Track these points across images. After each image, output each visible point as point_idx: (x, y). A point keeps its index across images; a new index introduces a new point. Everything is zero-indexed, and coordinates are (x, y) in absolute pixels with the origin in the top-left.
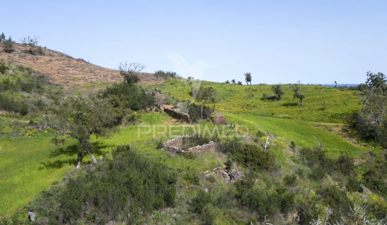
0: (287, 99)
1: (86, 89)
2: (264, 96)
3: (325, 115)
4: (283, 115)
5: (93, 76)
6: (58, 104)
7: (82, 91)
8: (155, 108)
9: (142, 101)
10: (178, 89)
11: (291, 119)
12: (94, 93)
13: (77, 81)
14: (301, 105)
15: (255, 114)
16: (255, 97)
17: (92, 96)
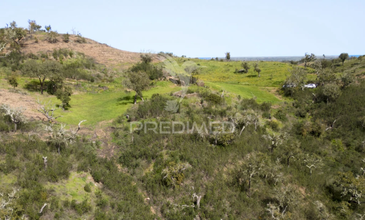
0: (250, 72)
1: (119, 66)
2: (236, 70)
3: (270, 83)
4: (245, 83)
5: (120, 58)
6: (107, 76)
7: (117, 68)
8: (163, 79)
9: (156, 74)
11: (249, 85)
12: (125, 69)
13: (112, 61)
14: (258, 76)
15: (227, 83)
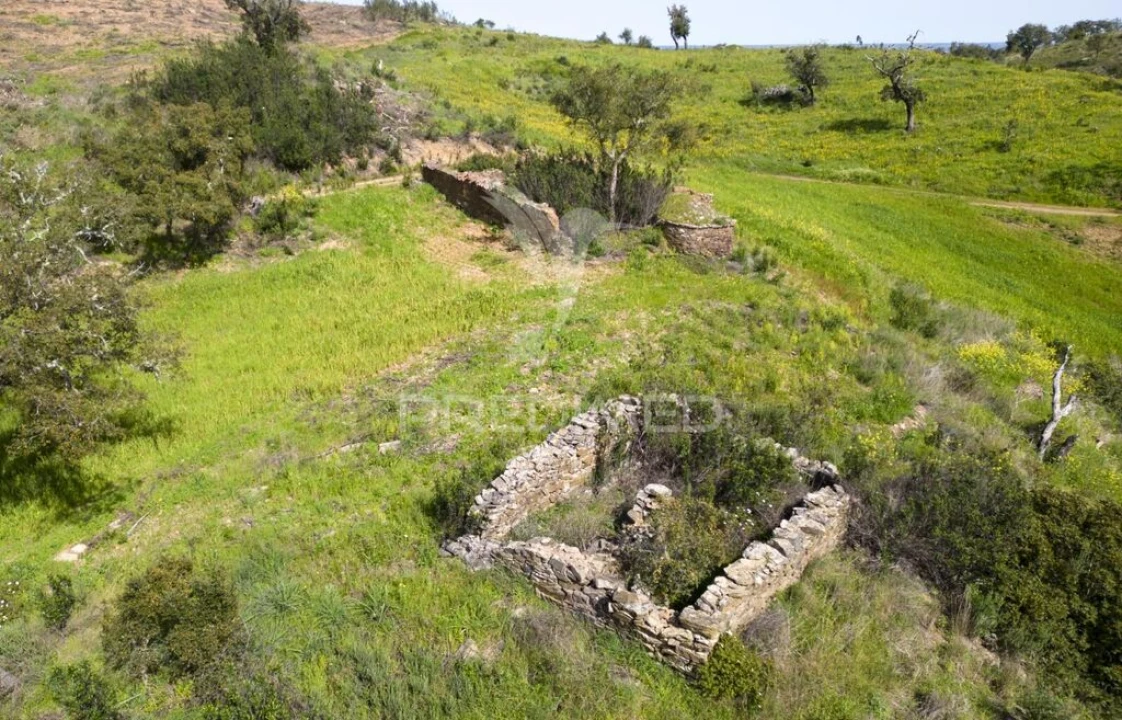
0: (837, 102)
1: (83, 65)
2: (752, 90)
3: (1023, 172)
4: (852, 170)
5: (121, 13)
7: (65, 77)
8: (377, 159)
9: (323, 128)
10: (449, 63)
11: (886, 183)
12: (116, 85)
13: (52, 31)
14: (907, 129)
15: (742, 165)
16: (718, 92)
17: (105, 100)
